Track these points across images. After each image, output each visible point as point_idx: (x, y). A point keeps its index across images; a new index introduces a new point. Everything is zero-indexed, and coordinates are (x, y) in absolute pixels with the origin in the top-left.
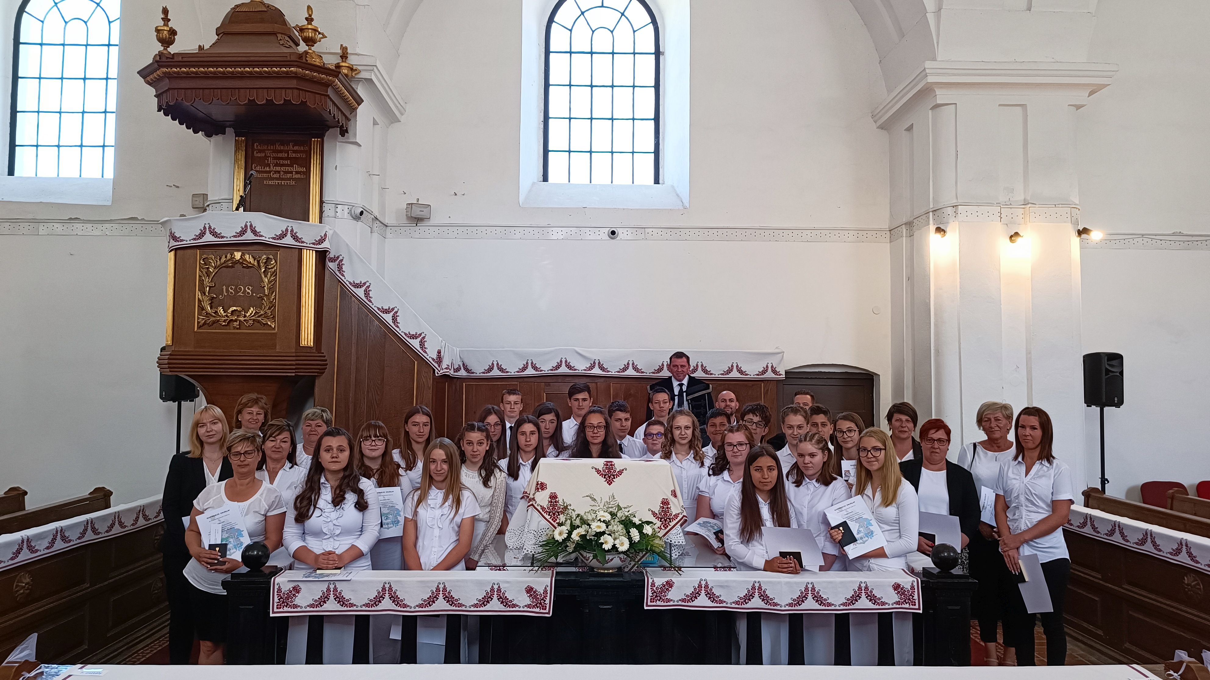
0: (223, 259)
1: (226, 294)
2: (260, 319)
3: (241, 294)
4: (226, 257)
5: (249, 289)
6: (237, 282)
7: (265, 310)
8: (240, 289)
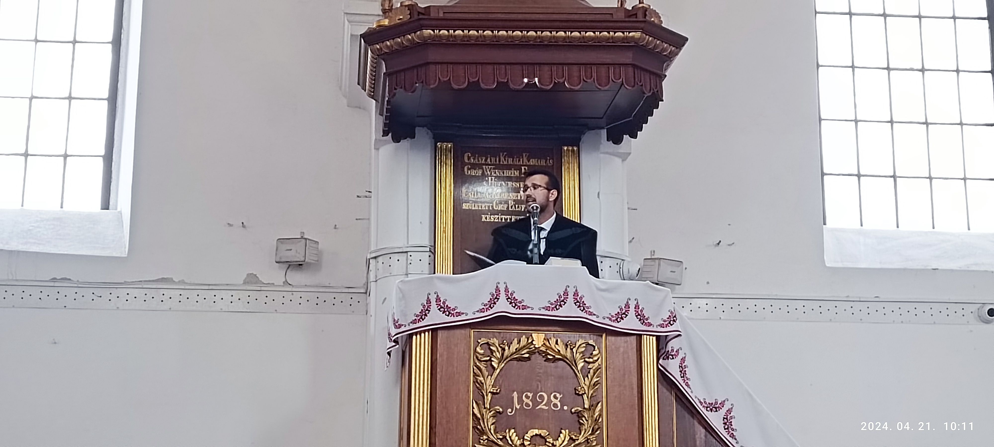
0: (514, 346)
1: (518, 407)
3: (544, 407)
4: (519, 342)
5: (555, 397)
6: (536, 385)
7: (585, 436)
8: (541, 397)
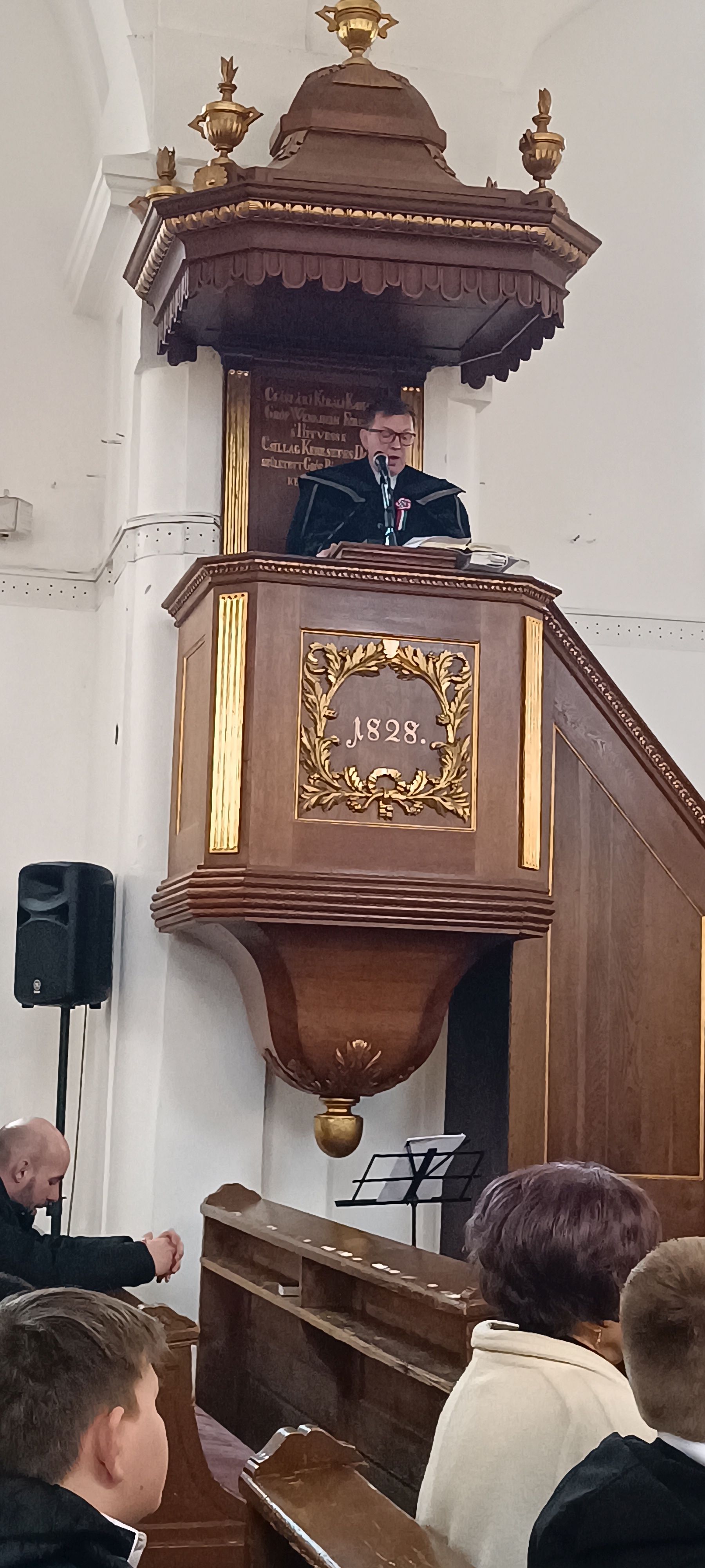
0: (359, 655)
1: (361, 738)
2: (437, 799)
3: (395, 739)
4: (365, 649)
5: (411, 728)
6: (386, 710)
7: (449, 779)
8: (392, 725)
